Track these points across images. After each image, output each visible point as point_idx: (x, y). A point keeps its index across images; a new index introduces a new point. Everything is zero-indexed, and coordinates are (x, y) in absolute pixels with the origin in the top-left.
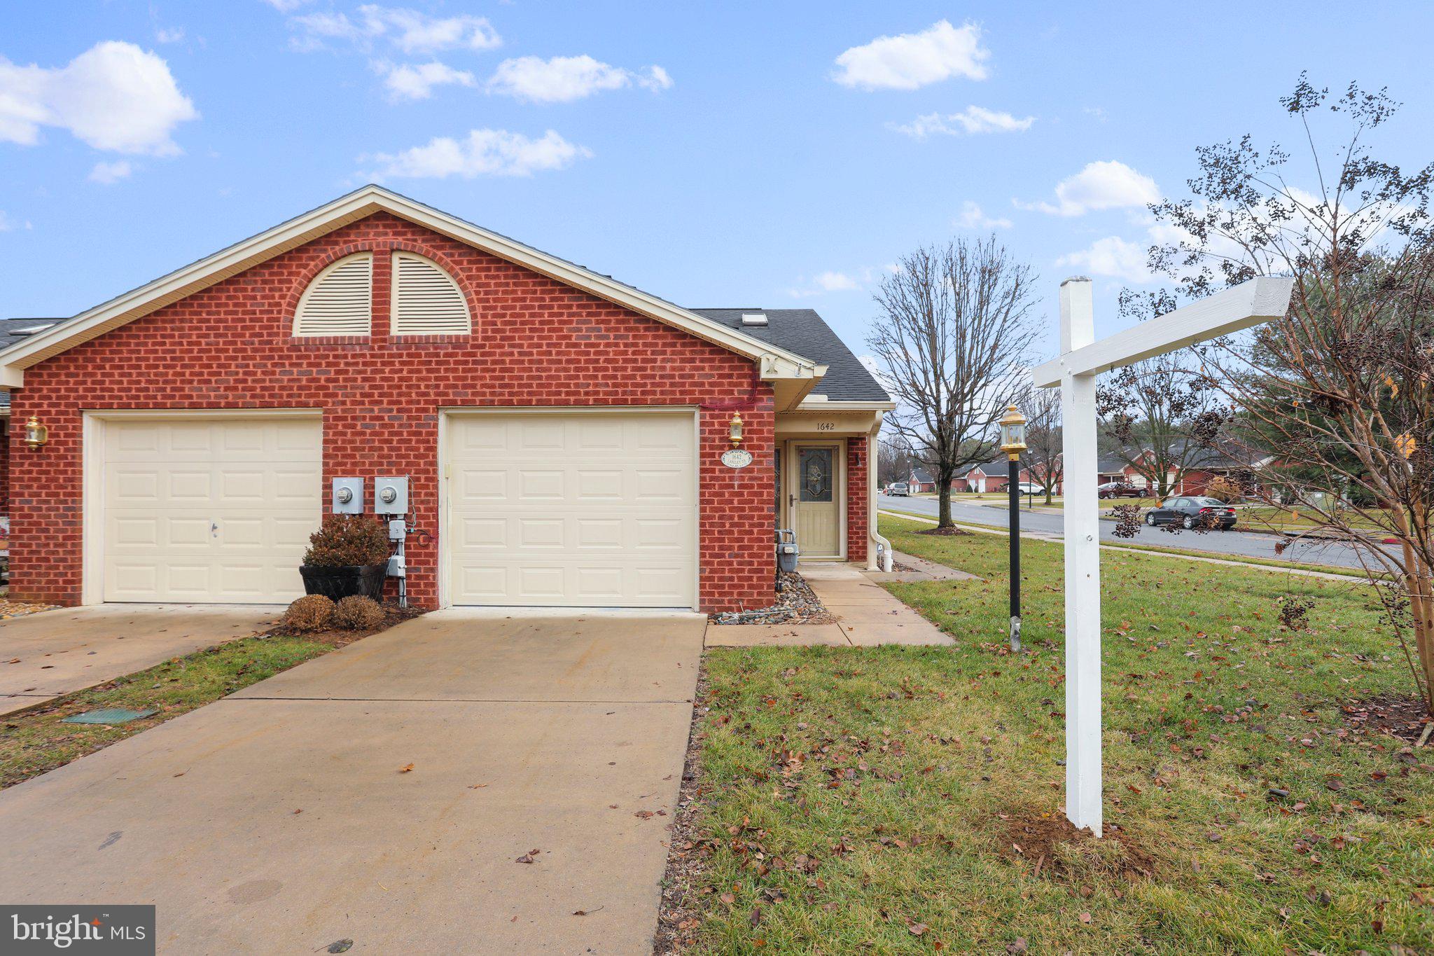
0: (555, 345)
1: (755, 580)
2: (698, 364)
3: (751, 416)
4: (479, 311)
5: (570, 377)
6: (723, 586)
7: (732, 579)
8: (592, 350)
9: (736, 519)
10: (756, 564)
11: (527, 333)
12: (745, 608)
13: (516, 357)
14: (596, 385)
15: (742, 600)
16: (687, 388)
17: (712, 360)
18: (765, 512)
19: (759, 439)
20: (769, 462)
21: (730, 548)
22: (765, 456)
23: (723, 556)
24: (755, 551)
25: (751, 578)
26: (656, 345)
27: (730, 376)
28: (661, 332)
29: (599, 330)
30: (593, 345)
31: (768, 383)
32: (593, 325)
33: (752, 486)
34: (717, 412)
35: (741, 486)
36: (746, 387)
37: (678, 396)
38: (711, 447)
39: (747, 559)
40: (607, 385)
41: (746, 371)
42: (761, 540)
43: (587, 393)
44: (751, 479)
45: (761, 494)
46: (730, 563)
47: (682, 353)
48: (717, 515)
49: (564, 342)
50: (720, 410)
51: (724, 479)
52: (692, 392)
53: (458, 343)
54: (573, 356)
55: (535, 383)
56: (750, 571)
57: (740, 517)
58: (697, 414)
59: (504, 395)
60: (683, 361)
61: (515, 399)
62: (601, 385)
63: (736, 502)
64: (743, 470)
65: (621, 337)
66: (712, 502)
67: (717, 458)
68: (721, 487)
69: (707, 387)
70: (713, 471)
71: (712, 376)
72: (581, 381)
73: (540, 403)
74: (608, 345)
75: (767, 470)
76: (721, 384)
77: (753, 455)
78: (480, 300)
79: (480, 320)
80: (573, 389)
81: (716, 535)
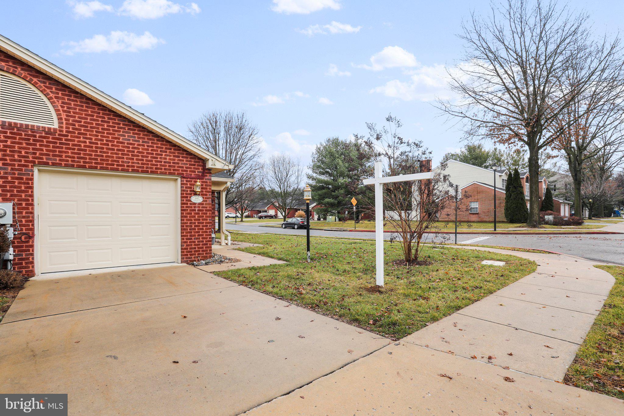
0: (111, 141)
1: (204, 248)
2: (181, 158)
3: (202, 182)
4: (64, 116)
5: (119, 158)
6: (191, 251)
7: (195, 248)
8: (131, 146)
9: (197, 224)
10: (205, 241)
11: (94, 133)
12: (201, 260)
13: (88, 144)
14: (133, 163)
15: (200, 257)
16: (176, 168)
17: (187, 158)
18: (208, 221)
19: (206, 192)
20: (209, 201)
21: (195, 236)
22: (208, 199)
23: (192, 239)
24: (204, 236)
25: (203, 248)
26: (162, 148)
27: (194, 165)
28: (164, 143)
29: (135, 137)
30: (131, 144)
31: (210, 169)
32: (131, 134)
33: (203, 210)
34: (189, 179)
35: (198, 210)
36: (200, 170)
37: (172, 171)
38: (186, 194)
39: (201, 240)
40: (138, 163)
41: (201, 164)
42: (207, 232)
43: (128, 166)
44: (202, 207)
45: (207, 214)
46: (195, 242)
47: (174, 153)
48: (189, 222)
49: (116, 140)
50: (190, 179)
51: (191, 207)
52: (178, 170)
53: (49, 132)
54: (120, 148)
55: (99, 158)
56: (202, 245)
57: (198, 223)
58: (179, 180)
59: (80, 162)
60: (174, 156)
61: (87, 165)
62: (136, 163)
63: (196, 217)
64: (200, 204)
65: (146, 142)
66: (186, 217)
67: (189, 198)
68: (191, 210)
69: (185, 169)
70: (187, 204)
71: (187, 164)
72: (125, 160)
73: (102, 168)
74: (139, 145)
75: (209, 204)
76: (191, 168)
77: (203, 198)
78: (64, 111)
79: (64, 122)
80: (120, 163)
81: (189, 231)
